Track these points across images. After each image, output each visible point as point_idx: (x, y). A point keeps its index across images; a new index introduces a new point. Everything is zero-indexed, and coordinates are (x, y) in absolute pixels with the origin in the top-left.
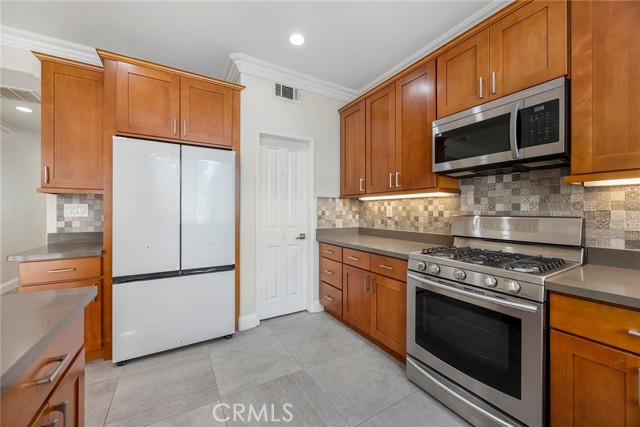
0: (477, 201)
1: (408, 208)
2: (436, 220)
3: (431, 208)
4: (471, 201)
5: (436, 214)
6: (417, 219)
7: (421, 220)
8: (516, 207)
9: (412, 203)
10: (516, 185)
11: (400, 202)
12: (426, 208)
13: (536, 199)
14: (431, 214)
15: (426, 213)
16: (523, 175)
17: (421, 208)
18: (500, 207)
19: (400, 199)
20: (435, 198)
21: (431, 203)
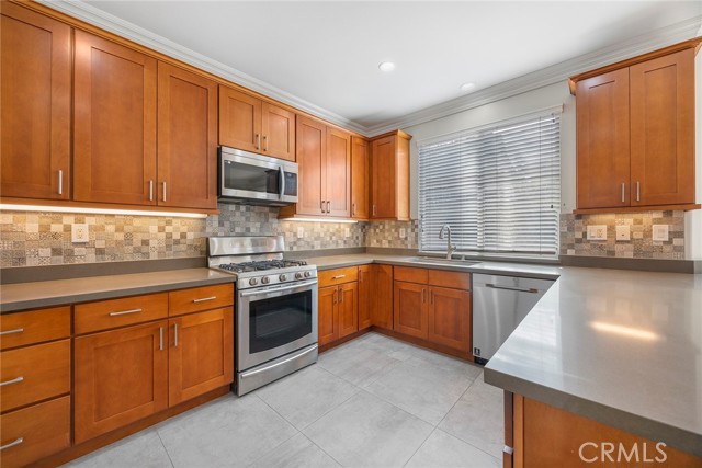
0: (221, 224)
1: (126, 228)
2: (177, 242)
3: (169, 229)
4: (216, 224)
5: (176, 236)
6: (145, 243)
7: (153, 243)
8: (248, 230)
9: (137, 222)
10: (248, 214)
11: (109, 220)
12: (161, 229)
13: (258, 225)
14: (169, 236)
15: (162, 236)
16: (252, 208)
17: (154, 229)
18: (238, 230)
19: (113, 215)
20: (174, 217)
21: (169, 223)
